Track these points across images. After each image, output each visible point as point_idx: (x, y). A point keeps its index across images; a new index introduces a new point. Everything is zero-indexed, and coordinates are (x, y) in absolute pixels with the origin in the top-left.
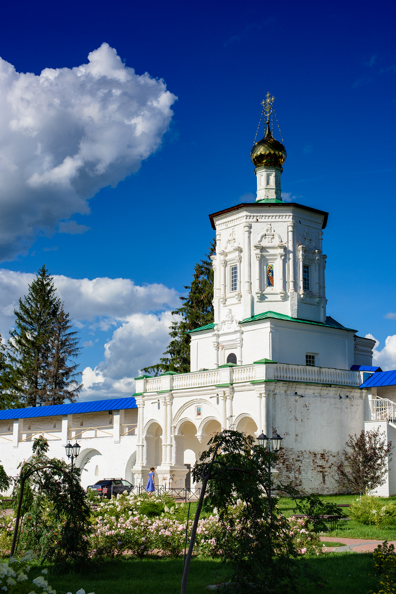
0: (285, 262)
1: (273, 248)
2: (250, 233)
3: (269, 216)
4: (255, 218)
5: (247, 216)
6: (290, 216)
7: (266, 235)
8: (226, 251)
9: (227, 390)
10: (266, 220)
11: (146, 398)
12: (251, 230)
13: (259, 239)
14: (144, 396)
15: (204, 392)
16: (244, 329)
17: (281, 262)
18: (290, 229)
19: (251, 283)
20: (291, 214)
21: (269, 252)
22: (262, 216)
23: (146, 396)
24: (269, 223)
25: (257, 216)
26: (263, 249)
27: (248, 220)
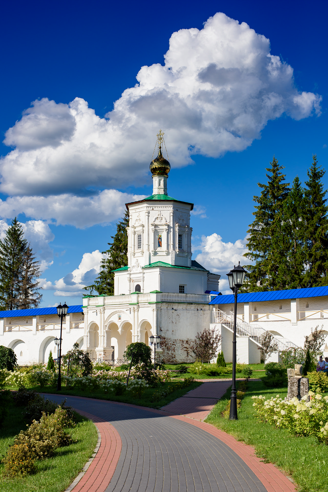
0: (168, 233)
1: (162, 225)
2: (149, 216)
3: (160, 207)
4: (152, 208)
5: (147, 207)
6: (171, 207)
7: (157, 218)
8: (135, 226)
9: (136, 307)
10: (158, 209)
11: (89, 309)
12: (149, 215)
13: (154, 220)
14: (88, 308)
15: (123, 307)
16: (145, 271)
17: (166, 233)
18: (172, 214)
19: (149, 245)
20: (172, 206)
21: (159, 228)
22: (156, 207)
23: (89, 308)
24: (160, 211)
25: (153, 207)
26: (156, 226)
27: (148, 209)
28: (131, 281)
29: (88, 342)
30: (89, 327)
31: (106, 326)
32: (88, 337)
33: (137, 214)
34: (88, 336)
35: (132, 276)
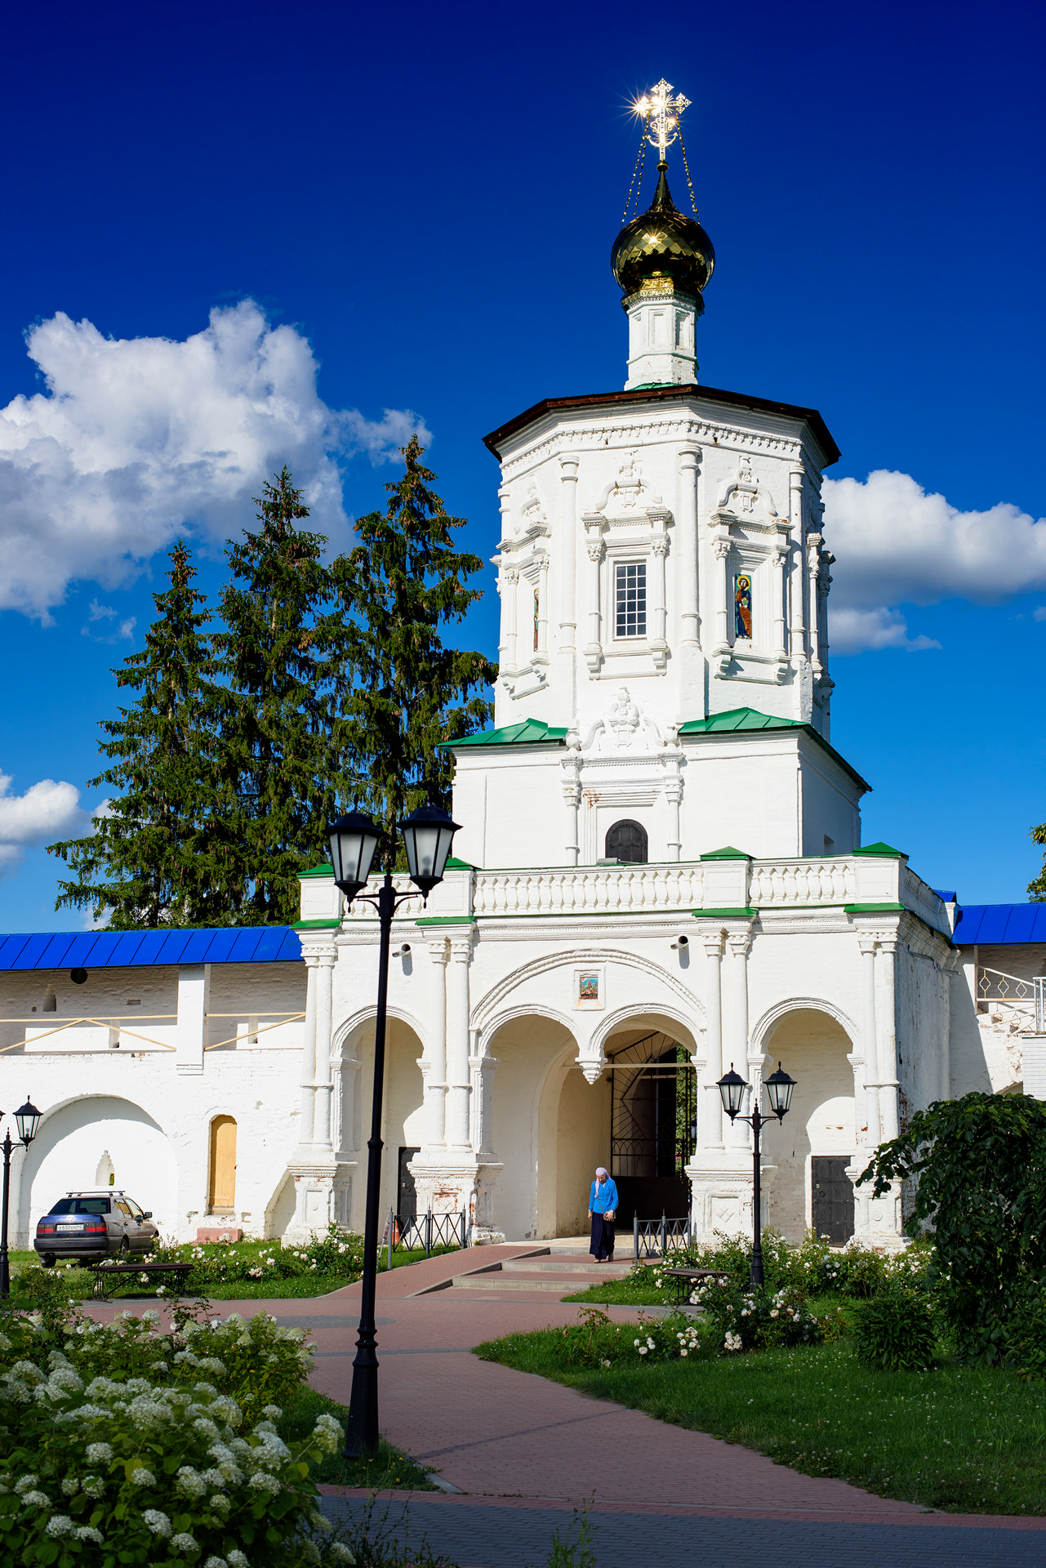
0: (787, 569)
1: (758, 528)
2: (698, 473)
3: (746, 436)
4: (711, 432)
5: (692, 423)
6: (795, 444)
7: (736, 489)
8: (609, 514)
10: (737, 445)
11: (347, 936)
12: (701, 466)
13: (723, 497)
14: (341, 931)
15: (628, 929)
16: (690, 750)
17: (779, 571)
18: (796, 481)
19: (699, 621)
20: (798, 441)
21: (746, 538)
22: (730, 432)
23: (351, 931)
24: (746, 456)
25: (717, 429)
26: (735, 526)
27: (692, 436)
28: (585, 800)
29: (336, 1123)
30: (342, 1036)
31: (479, 1033)
32: (336, 1096)
33: (622, 457)
34: (331, 1089)
35: (587, 775)
